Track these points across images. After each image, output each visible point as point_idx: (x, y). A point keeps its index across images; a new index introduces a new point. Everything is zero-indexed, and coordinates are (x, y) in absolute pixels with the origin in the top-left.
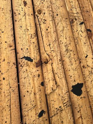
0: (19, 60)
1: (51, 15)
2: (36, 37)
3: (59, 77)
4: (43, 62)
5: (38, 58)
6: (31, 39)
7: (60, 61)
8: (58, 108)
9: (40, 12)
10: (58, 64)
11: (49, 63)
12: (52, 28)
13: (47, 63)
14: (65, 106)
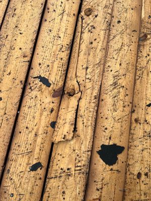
0: (31, 80)
1: (107, 20)
2: (69, 52)
3: (83, 123)
4: (66, 92)
5: (61, 84)
6: (59, 53)
7: (96, 98)
8: (65, 169)
9: (89, 12)
10: (90, 103)
11: (75, 97)
12: (101, 42)
13: (72, 96)
14: (78, 170)
